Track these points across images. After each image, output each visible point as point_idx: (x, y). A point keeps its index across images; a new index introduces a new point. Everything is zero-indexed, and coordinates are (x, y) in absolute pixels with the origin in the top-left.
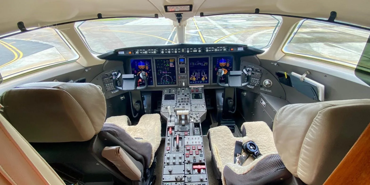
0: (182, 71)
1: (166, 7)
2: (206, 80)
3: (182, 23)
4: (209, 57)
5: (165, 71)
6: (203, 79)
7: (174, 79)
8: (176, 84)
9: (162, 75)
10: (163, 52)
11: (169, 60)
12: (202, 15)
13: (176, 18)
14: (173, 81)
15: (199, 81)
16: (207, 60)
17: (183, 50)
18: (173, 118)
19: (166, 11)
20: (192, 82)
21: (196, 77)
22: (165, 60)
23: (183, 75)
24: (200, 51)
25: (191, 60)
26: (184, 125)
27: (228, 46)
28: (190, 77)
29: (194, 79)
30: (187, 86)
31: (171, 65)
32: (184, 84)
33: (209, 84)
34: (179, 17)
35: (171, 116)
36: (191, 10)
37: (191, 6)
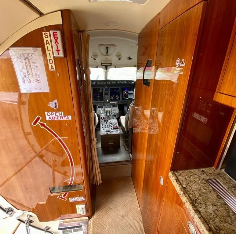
0: (107, 94)
1: (102, 64)
2: (118, 99)
3: (107, 70)
4: (120, 87)
5: (98, 94)
6: (117, 98)
7: (103, 98)
8: (103, 101)
9: (96, 96)
10: (98, 83)
11: (100, 88)
12: (115, 67)
13: (105, 68)
14: (102, 99)
15: (115, 100)
16: (118, 89)
17: (107, 83)
18: (103, 114)
19: (102, 65)
20: (111, 100)
21: (113, 97)
22: (98, 89)
23: (107, 96)
24: (115, 83)
25: (111, 89)
26: (108, 116)
27: (127, 81)
28: (111, 97)
29: (113, 98)
30: (109, 102)
31: (101, 91)
32: (107, 100)
33: (120, 101)
34: (106, 68)
35: (102, 114)
36: (111, 65)
37: (111, 64)
